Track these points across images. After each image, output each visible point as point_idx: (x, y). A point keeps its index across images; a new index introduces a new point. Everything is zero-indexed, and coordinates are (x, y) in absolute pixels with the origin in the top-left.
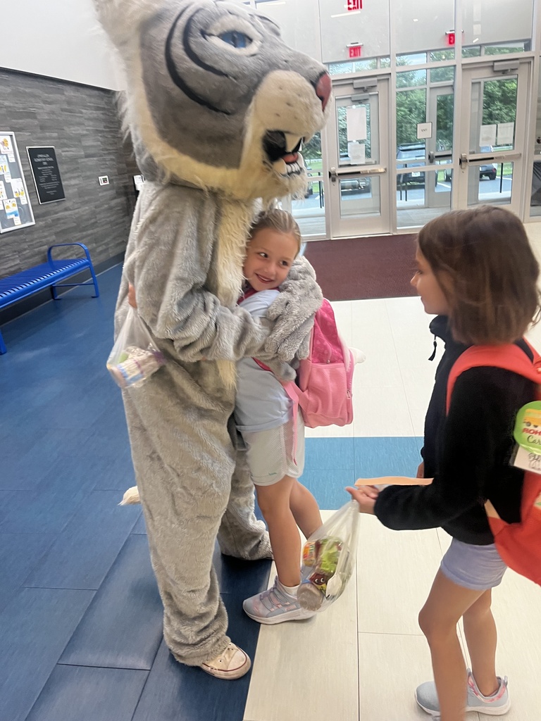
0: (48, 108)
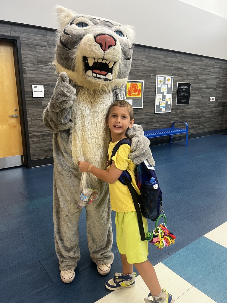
0: (193, 67)
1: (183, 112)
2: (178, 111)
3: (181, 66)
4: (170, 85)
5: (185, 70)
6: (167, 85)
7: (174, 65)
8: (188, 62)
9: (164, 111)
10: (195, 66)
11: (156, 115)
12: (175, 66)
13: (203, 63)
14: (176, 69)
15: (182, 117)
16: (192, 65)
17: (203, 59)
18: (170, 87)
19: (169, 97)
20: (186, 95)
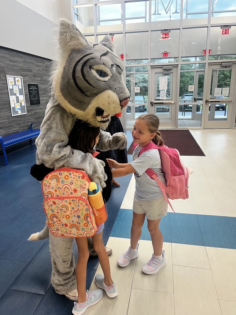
0: (37, 68)
1: (36, 113)
2: (33, 112)
3: (26, 67)
4: (21, 86)
5: (31, 71)
6: (18, 86)
7: (20, 65)
8: (32, 63)
9: (20, 113)
10: (38, 66)
11: (13, 118)
12: (22, 67)
13: (44, 65)
14: (23, 69)
15: (37, 118)
16: (36, 66)
17: (43, 60)
18: (21, 88)
19: (22, 98)
20: (36, 96)
